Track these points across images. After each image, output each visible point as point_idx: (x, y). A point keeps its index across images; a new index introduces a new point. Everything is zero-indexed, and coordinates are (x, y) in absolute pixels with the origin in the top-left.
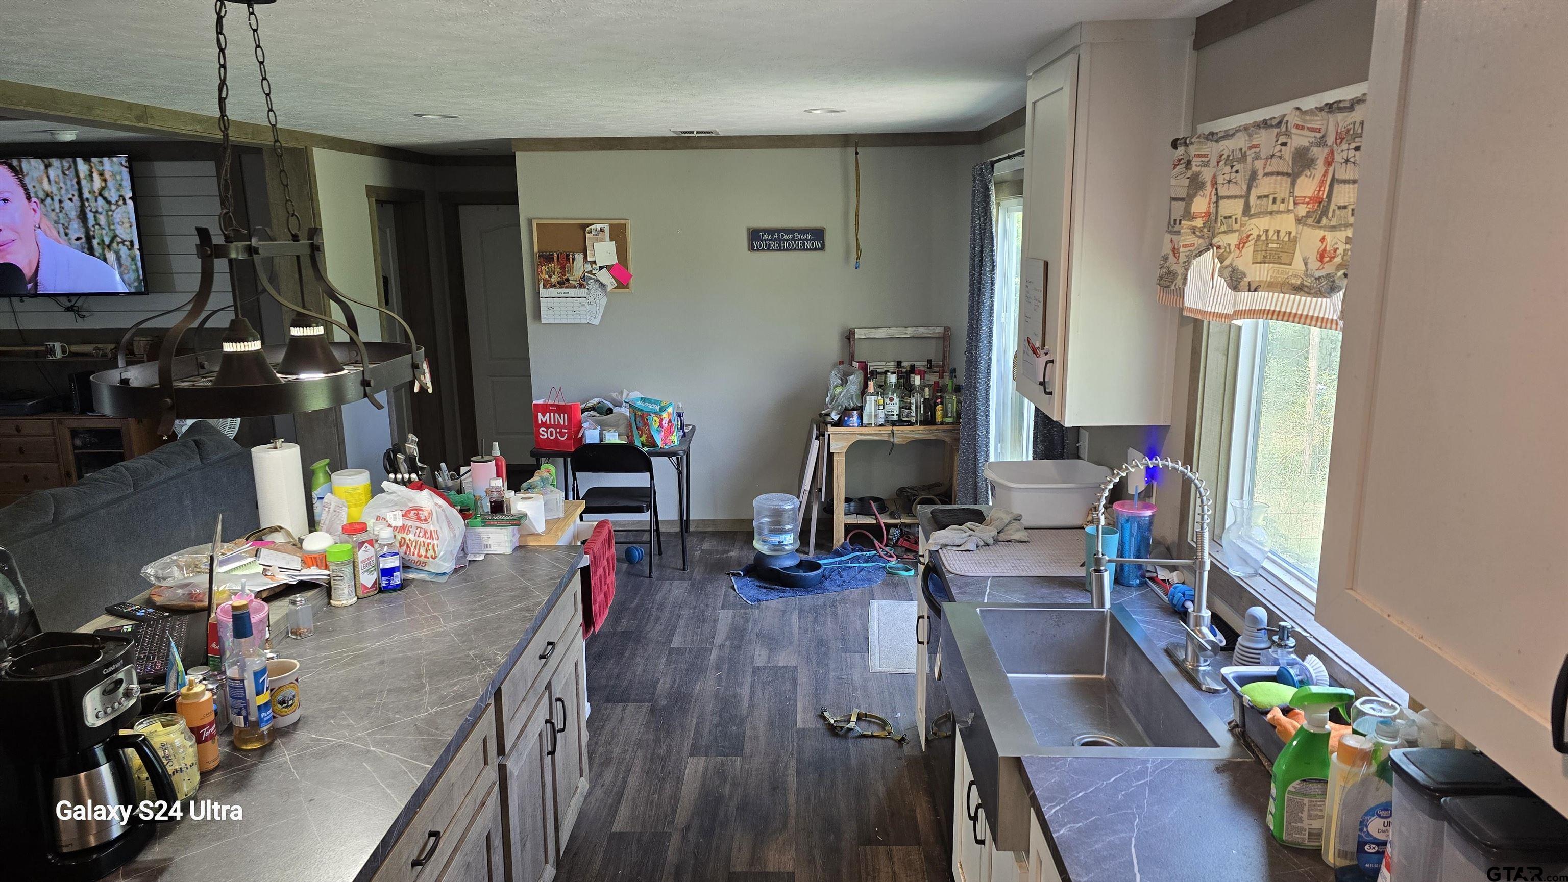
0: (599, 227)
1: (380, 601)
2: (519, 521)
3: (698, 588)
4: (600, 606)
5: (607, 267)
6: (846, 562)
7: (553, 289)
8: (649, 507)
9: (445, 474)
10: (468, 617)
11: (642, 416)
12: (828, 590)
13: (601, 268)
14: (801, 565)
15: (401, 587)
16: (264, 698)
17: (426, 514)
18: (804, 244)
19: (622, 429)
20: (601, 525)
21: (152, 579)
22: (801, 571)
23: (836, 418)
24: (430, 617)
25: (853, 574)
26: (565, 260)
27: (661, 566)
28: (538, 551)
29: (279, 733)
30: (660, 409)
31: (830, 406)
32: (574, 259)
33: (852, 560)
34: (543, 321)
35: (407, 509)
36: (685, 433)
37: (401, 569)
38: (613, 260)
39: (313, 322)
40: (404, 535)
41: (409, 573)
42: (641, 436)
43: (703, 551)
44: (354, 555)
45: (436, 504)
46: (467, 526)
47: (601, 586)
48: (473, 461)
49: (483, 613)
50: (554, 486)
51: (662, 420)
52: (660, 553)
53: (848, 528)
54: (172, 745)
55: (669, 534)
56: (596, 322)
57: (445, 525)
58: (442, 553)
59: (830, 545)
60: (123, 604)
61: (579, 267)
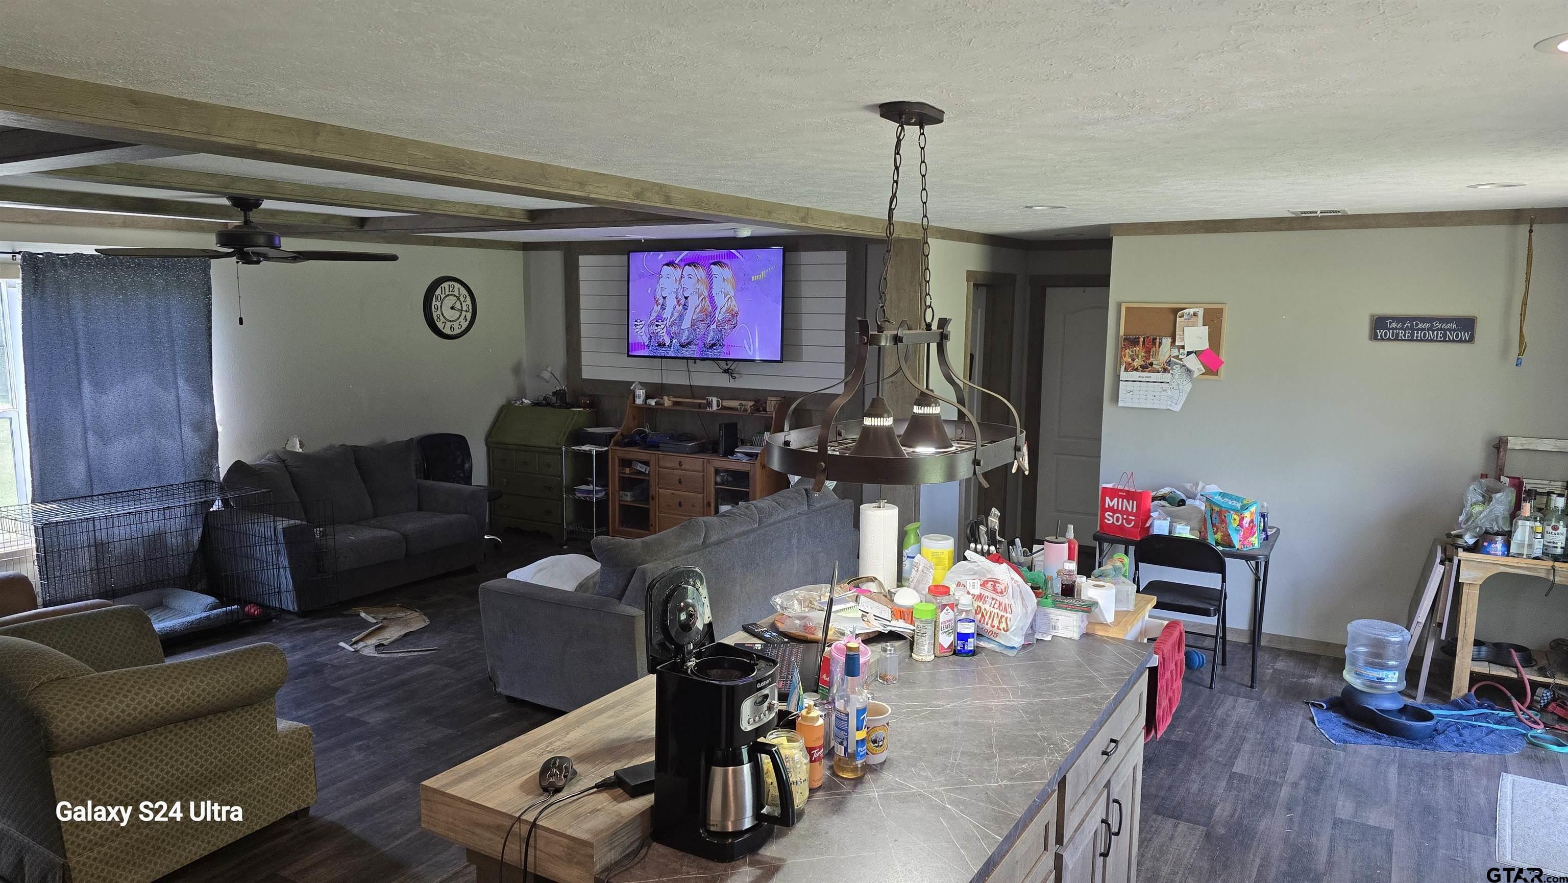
0: (1192, 311)
1: (954, 663)
2: (1089, 608)
3: (1267, 712)
4: (1163, 712)
5: (1196, 352)
6: (1469, 717)
7: (1134, 373)
8: (1217, 611)
9: (1019, 550)
10: (1035, 696)
11: (1220, 513)
12: (1440, 747)
13: (1189, 353)
14: (1404, 710)
15: (973, 653)
16: (861, 735)
17: (1003, 587)
18: (1445, 335)
19: (1195, 524)
20: (1173, 625)
21: (778, 607)
22: (1404, 718)
23: (1471, 541)
24: (1000, 689)
25: (1478, 734)
26: (1151, 344)
27: (1223, 678)
28: (1106, 642)
29: (869, 768)
30: (1241, 506)
31: (1464, 526)
32: (1160, 344)
33: (1478, 717)
34: (1120, 405)
35: (985, 579)
36: (1267, 536)
37: (976, 635)
38: (1204, 345)
39: (933, 403)
40: (980, 604)
41: (981, 640)
42: (1215, 533)
43: (1275, 670)
44: (937, 615)
45: (1012, 579)
46: (1038, 603)
47: (1167, 690)
48: (1048, 541)
49: (1050, 696)
50: (1125, 576)
51: (1242, 519)
52: (1224, 663)
53: (1475, 678)
54: (793, 759)
55: (1236, 644)
56: (1177, 408)
57: (1019, 602)
58: (1014, 628)
59: (1446, 693)
60: (755, 624)
61: (1165, 350)
